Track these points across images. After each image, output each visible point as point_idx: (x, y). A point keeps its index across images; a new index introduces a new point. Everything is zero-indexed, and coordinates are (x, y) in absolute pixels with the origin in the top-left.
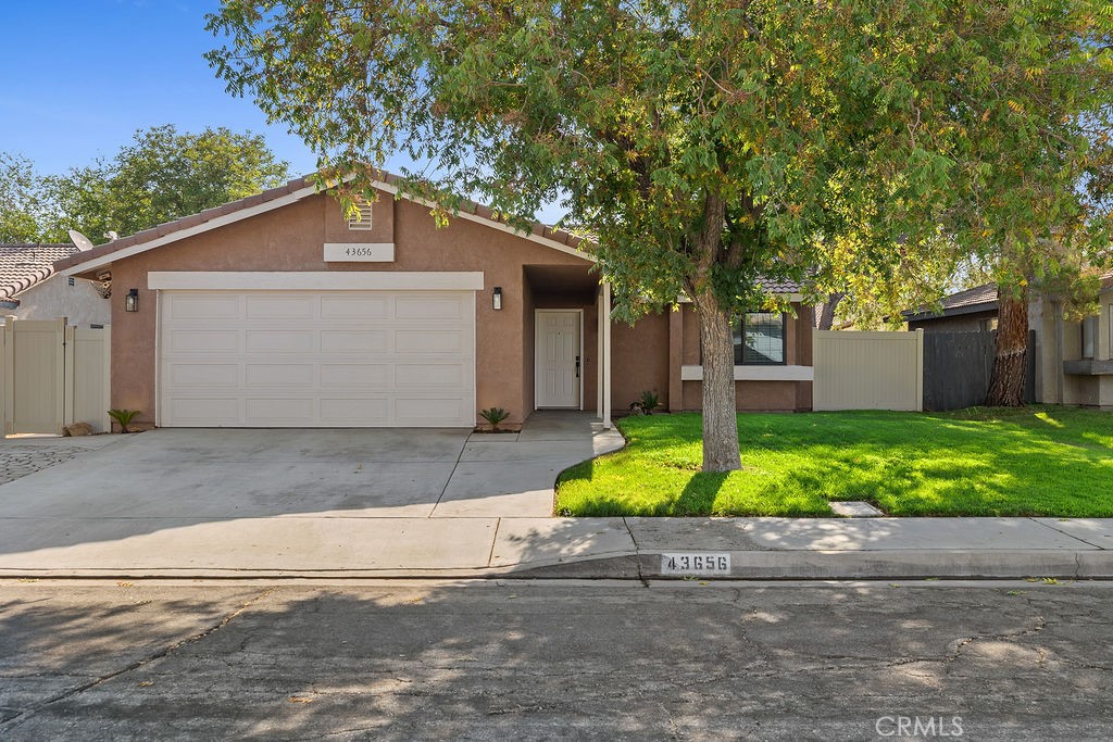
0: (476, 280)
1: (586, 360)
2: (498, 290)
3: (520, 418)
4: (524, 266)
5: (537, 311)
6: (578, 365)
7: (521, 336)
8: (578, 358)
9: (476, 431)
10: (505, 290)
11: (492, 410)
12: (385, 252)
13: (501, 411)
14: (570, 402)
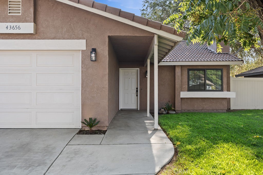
0: (81, 44)
1: (141, 89)
2: (94, 50)
3: (107, 123)
4: (109, 36)
5: (120, 69)
6: (137, 91)
7: (107, 76)
8: (137, 88)
9: (81, 132)
10: (98, 50)
11: (90, 119)
12: (29, 27)
13: (95, 119)
14: (133, 106)
